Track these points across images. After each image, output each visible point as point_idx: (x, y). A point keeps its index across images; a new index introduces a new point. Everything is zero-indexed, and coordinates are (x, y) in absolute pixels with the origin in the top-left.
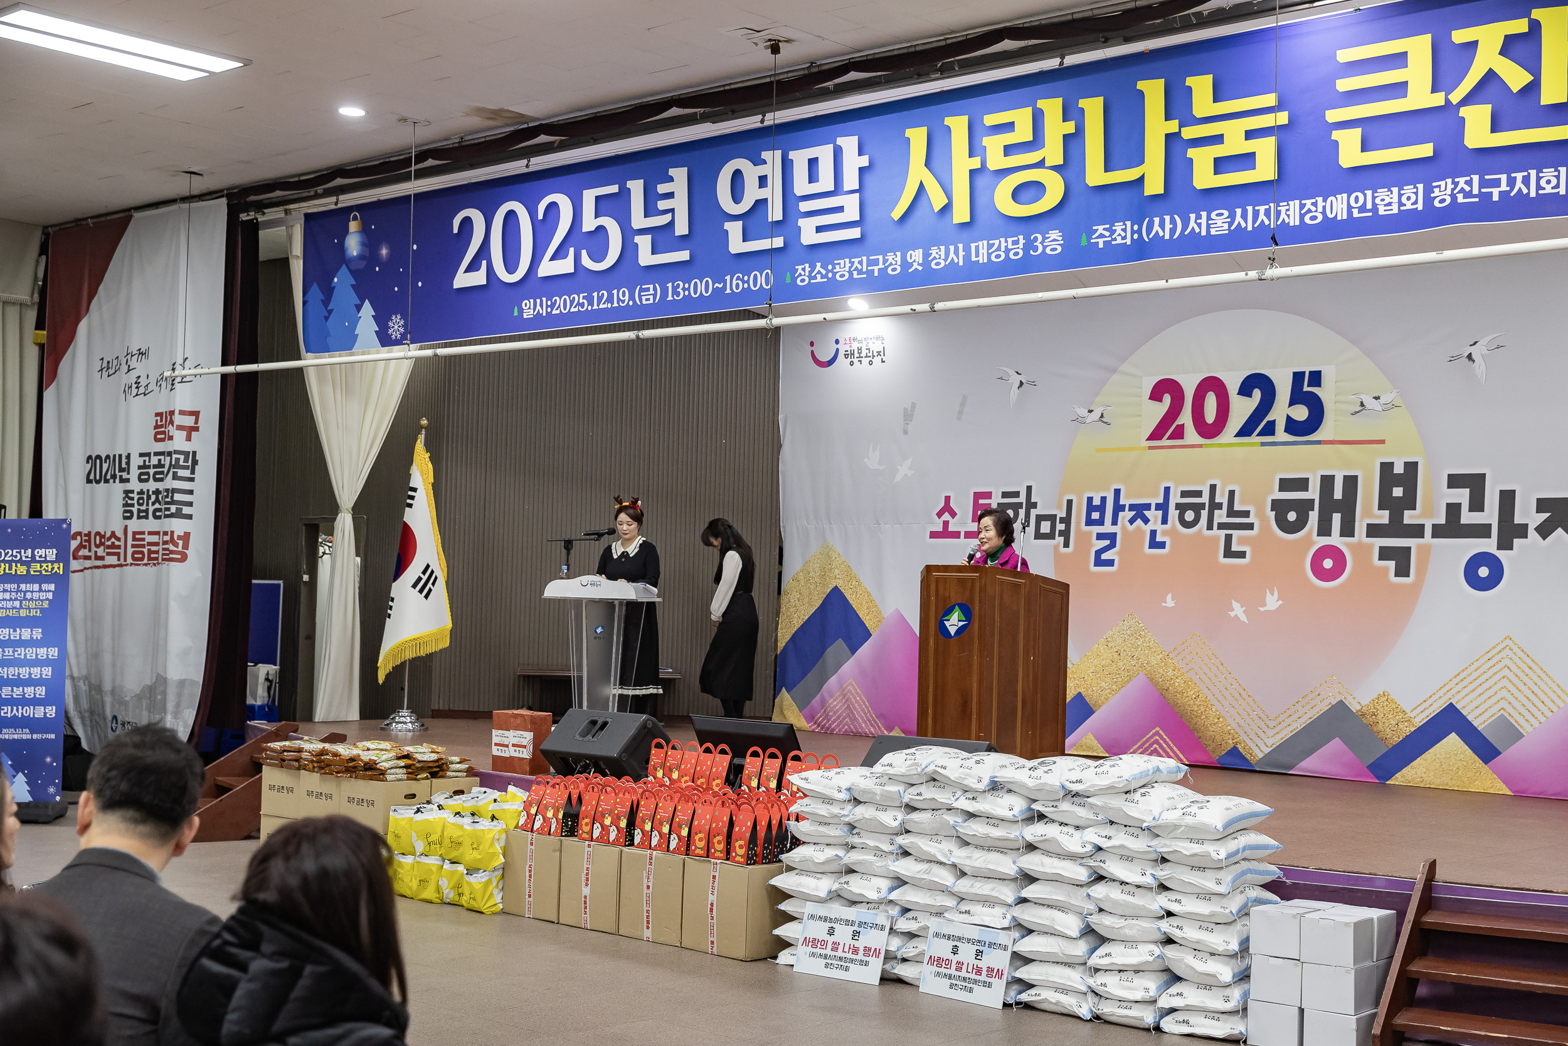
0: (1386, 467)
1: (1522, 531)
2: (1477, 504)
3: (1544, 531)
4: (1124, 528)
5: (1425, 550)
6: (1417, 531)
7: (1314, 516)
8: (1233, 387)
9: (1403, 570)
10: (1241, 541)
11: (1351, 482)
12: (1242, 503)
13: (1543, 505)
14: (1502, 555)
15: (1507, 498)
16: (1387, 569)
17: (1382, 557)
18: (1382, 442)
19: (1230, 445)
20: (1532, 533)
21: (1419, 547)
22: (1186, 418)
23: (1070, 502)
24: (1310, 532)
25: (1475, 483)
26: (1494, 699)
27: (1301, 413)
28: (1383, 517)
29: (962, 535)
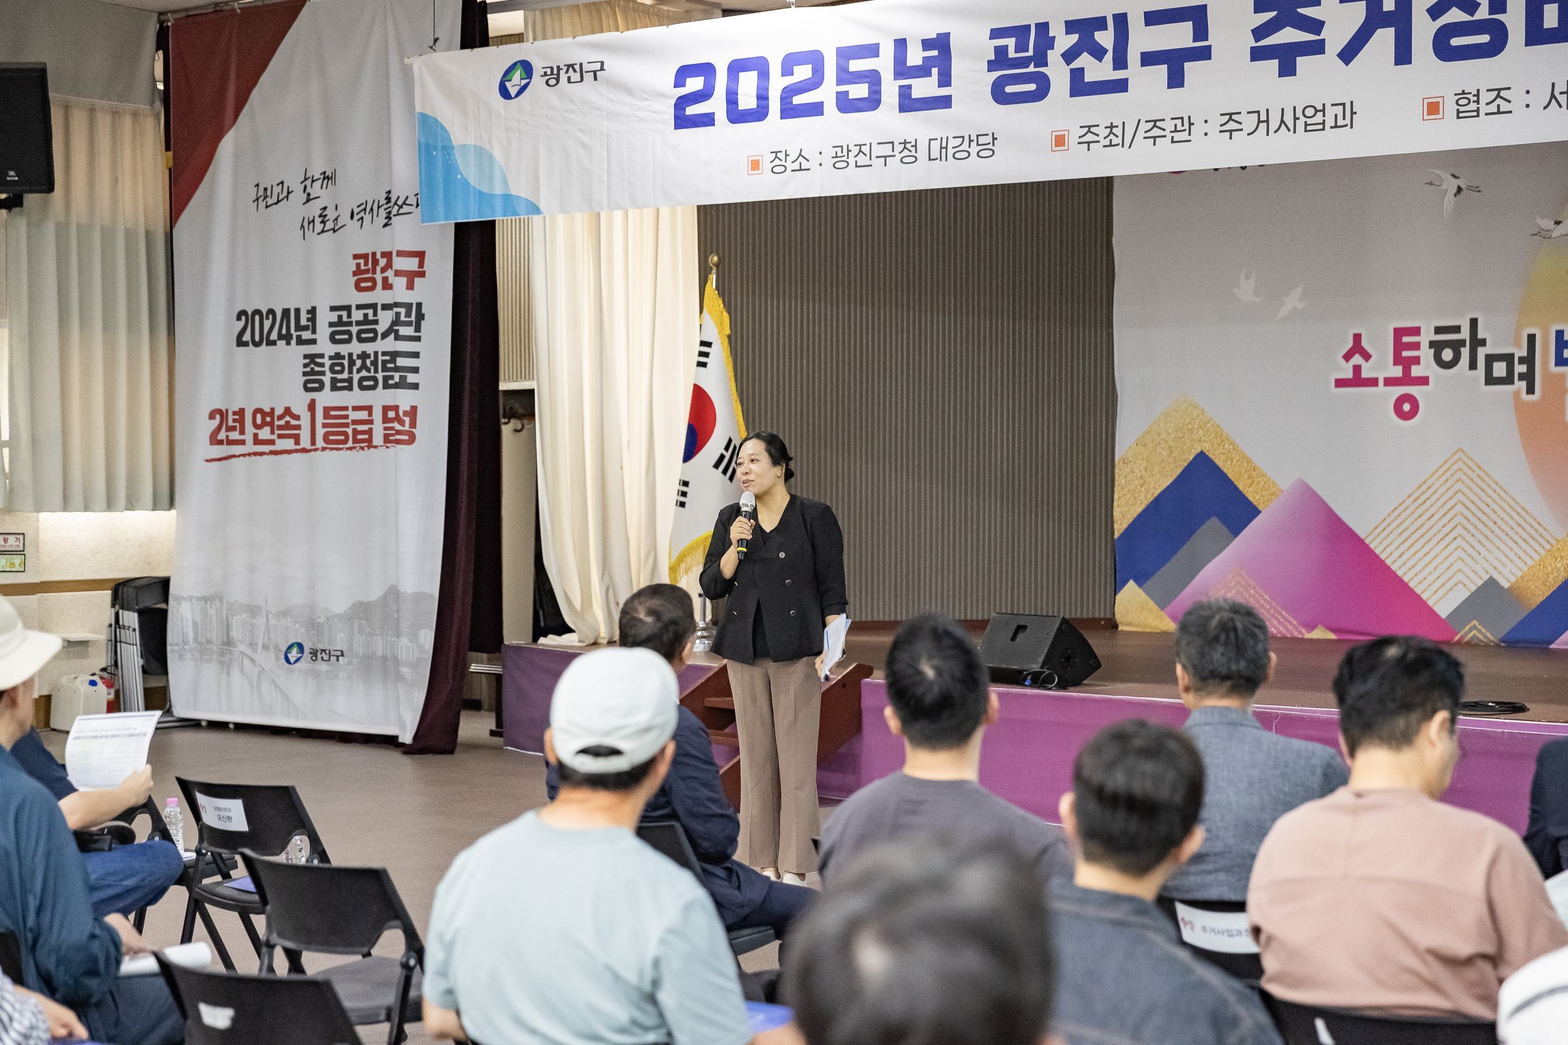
23: (1531, 338)
29: (1381, 382)
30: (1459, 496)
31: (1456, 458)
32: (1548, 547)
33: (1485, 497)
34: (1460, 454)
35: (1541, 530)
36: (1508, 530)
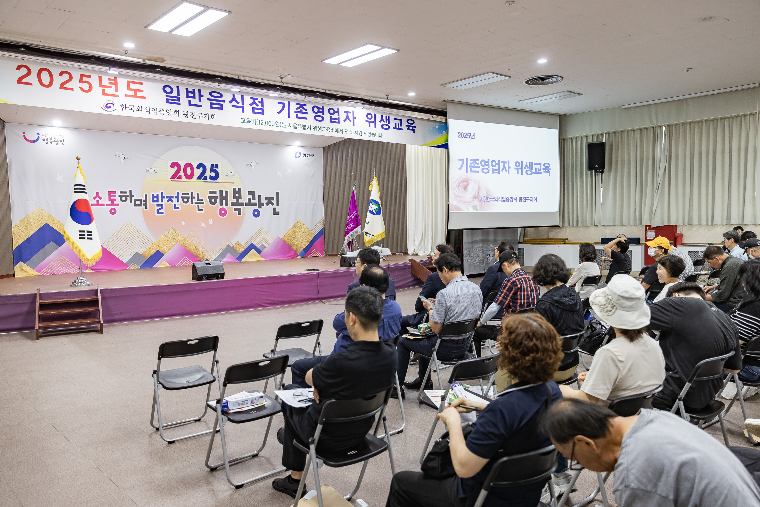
0: (234, 189)
1: (263, 204)
2: (254, 198)
3: (267, 204)
4: (165, 203)
5: (244, 208)
6: (242, 204)
7: (218, 200)
8: (195, 166)
9: (240, 213)
10: (202, 207)
11: (226, 192)
12: (200, 197)
13: (267, 199)
14: (259, 209)
15: (260, 197)
16: (236, 213)
17: (235, 210)
18: (233, 183)
19: (195, 181)
20: (265, 204)
21: (243, 208)
22: (182, 173)
23: (146, 196)
24: (218, 204)
25: (253, 193)
26: (260, 241)
27: (213, 175)
28: (235, 201)
29: (105, 205)
30: (128, 233)
31: (127, 224)
32: (152, 244)
33: (135, 233)
34: (128, 223)
35: (150, 240)
36: (141, 241)
